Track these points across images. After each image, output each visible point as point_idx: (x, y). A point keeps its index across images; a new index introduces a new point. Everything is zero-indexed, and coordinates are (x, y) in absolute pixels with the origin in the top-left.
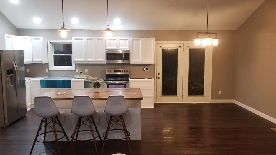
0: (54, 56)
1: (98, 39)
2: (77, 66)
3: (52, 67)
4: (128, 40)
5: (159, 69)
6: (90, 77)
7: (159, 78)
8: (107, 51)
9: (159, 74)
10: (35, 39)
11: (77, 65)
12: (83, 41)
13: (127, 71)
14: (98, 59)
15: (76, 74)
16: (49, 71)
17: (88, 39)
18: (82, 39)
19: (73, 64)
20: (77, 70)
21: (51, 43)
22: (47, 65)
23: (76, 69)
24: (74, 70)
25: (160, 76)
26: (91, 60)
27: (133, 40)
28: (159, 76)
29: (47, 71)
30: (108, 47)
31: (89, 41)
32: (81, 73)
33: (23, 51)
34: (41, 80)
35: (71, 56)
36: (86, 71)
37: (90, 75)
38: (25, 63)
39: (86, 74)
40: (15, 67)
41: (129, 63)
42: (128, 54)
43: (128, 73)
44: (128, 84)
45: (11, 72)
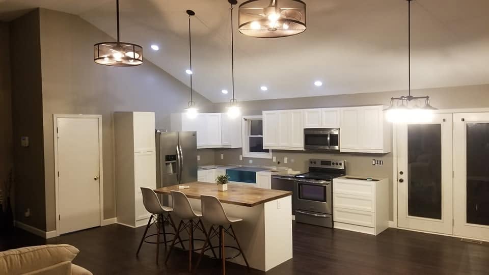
0: (250, 137)
1: (294, 113)
2: (275, 154)
3: (247, 153)
4: (337, 112)
5: (401, 163)
6: (290, 170)
7: (401, 181)
8: (305, 130)
9: (401, 173)
11: (274, 151)
13: (341, 164)
14: (294, 142)
15: (273, 164)
16: (243, 158)
17: (282, 113)
18: (274, 114)
19: (270, 150)
20: (274, 160)
21: (246, 120)
22: (239, 150)
23: (274, 157)
24: (271, 158)
25: (405, 177)
26: (285, 144)
27: (344, 111)
28: (401, 177)
29: (241, 159)
30: (309, 124)
32: (279, 163)
34: (227, 170)
35: (262, 138)
36: (286, 160)
37: (289, 168)
38: (198, 148)
39: (285, 165)
40: (178, 152)
41: (339, 150)
42: (337, 135)
43: (342, 168)
44: (330, 185)
45: (171, 158)
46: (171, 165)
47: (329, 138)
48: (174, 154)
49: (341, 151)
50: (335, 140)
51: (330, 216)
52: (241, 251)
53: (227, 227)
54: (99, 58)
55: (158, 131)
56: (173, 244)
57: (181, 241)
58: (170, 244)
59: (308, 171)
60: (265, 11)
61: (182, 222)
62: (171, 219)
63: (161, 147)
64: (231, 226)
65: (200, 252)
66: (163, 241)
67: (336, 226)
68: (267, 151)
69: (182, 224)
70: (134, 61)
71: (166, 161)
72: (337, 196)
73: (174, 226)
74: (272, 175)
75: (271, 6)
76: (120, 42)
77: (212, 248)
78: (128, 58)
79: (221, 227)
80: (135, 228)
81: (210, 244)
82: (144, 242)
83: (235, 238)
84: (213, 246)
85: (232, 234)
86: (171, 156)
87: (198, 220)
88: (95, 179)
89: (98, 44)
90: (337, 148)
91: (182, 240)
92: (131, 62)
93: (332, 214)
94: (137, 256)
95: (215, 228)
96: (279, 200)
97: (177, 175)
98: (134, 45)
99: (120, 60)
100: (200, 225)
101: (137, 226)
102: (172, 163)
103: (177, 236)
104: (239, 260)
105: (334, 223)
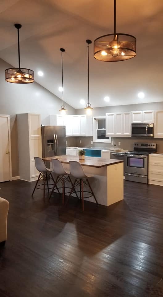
0: (98, 130)
1: (125, 114)
2: (113, 140)
3: (96, 139)
4: (152, 113)
6: (122, 150)
8: (133, 124)
10: (82, 117)
11: (112, 138)
12: (114, 116)
14: (125, 132)
15: (112, 146)
16: (93, 143)
17: (117, 115)
18: (113, 115)
19: (110, 138)
20: (112, 144)
21: (95, 119)
22: (91, 138)
23: (112, 142)
24: (110, 142)
26: (119, 134)
27: (157, 112)
29: (92, 143)
30: (134, 121)
31: (118, 116)
32: (115, 145)
33: (65, 126)
35: (105, 130)
36: (119, 144)
37: (122, 148)
39: (119, 147)
40: (55, 138)
41: (153, 137)
42: (152, 127)
43: (154, 147)
44: (147, 158)
45: (51, 141)
46: (50, 145)
47: (147, 130)
48: (52, 139)
49: (154, 137)
50: (151, 130)
51: (146, 176)
52: (93, 194)
53: (85, 179)
54: (8, 78)
55: (43, 125)
56: (53, 190)
57: (57, 189)
58: (51, 190)
59: (133, 150)
60: (111, 44)
61: (58, 177)
62: (51, 175)
63: (45, 135)
64: (87, 180)
65: (68, 195)
66: (47, 188)
67: (150, 183)
68: (108, 138)
69: (58, 178)
70: (29, 80)
71: (48, 143)
72: (151, 165)
73: (53, 180)
74: (111, 153)
75: (114, 40)
76: (20, 67)
77: (76, 192)
78: (25, 78)
79: (81, 179)
80: (30, 182)
81: (74, 190)
82: (36, 188)
83: (90, 186)
84: (76, 191)
85: (88, 184)
86: (51, 140)
87: (68, 175)
88: (7, 153)
89: (8, 69)
90: (152, 135)
91: (58, 187)
92: (27, 81)
93: (148, 176)
94: (32, 197)
95: (78, 180)
96: (116, 165)
97: (54, 151)
98: (29, 70)
99: (20, 79)
100: (68, 179)
101: (31, 181)
102: (52, 145)
103: (55, 186)
104: (92, 200)
105: (149, 181)
